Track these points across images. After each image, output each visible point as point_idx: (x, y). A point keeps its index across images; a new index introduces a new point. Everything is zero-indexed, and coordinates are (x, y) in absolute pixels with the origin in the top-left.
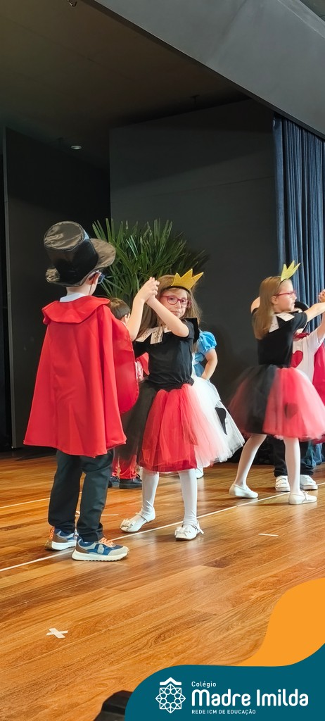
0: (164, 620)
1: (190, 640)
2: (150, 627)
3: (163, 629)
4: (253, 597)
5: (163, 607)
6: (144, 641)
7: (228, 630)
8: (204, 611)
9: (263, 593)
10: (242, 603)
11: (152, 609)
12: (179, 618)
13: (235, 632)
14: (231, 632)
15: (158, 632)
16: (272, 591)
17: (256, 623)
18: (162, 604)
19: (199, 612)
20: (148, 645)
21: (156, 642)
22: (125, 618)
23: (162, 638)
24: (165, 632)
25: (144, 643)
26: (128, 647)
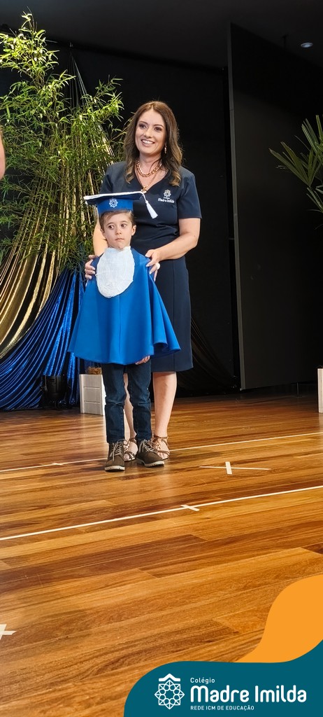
0: (156, 631)
2: (125, 640)
3: (135, 649)
5: (177, 609)
6: (87, 666)
8: (227, 623)
11: (161, 610)
12: (178, 632)
15: (124, 652)
18: (184, 603)
19: (217, 624)
20: (82, 676)
21: (100, 671)
22: (110, 620)
23: (117, 664)
24: (133, 654)
25: (82, 670)
26: (56, 673)
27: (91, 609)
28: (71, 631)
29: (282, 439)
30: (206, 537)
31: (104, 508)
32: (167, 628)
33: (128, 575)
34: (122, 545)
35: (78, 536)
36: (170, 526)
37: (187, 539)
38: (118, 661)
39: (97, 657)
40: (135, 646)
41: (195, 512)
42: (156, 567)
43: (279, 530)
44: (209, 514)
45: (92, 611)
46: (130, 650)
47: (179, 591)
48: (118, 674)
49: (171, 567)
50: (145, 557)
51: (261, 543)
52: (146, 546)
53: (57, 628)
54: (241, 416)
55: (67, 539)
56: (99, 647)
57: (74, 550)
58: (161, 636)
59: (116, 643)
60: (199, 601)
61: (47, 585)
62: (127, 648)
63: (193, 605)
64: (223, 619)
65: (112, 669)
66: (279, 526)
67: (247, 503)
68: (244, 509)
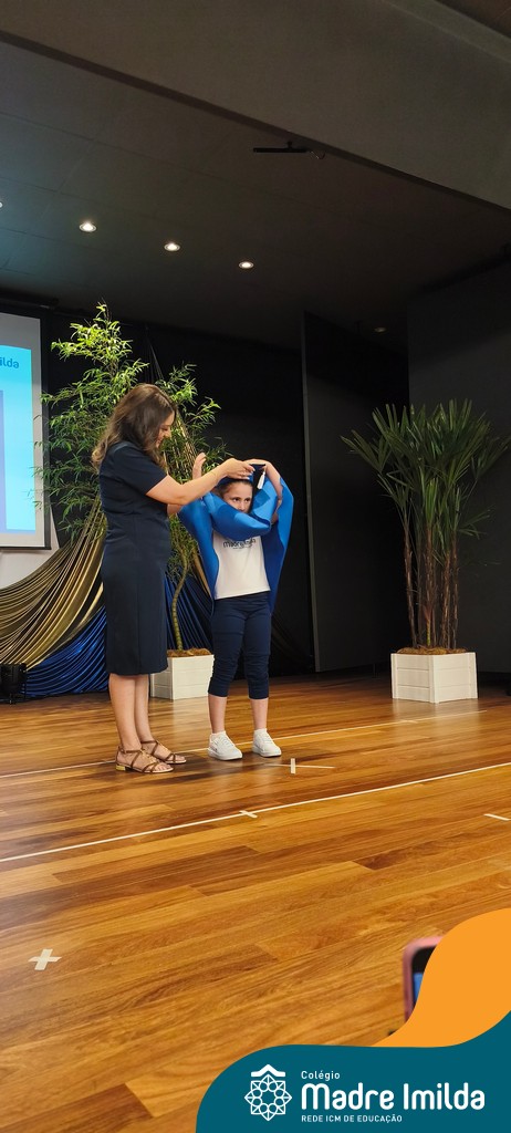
0: (198, 958)
1: (187, 1007)
2: (166, 968)
3: (176, 978)
4: (363, 933)
5: (223, 932)
6: (126, 996)
7: (260, 996)
8: (267, 949)
9: (387, 925)
10: (338, 941)
11: (206, 933)
12: (219, 959)
13: (267, 1002)
14: (262, 1000)
15: (164, 982)
16: (405, 924)
17: (316, 987)
18: (229, 925)
19: (258, 949)
20: (120, 1009)
21: (139, 1002)
22: (155, 944)
23: (156, 995)
24: (172, 984)
25: (122, 1001)
26: (95, 1005)
27: (136, 932)
28: (115, 957)
29: (350, 732)
30: (261, 848)
31: (162, 814)
32: (209, 954)
33: (177, 893)
34: (175, 858)
35: (133, 848)
36: (225, 835)
37: (240, 851)
38: (156, 992)
39: (137, 987)
40: (175, 974)
41: (253, 819)
42: (205, 884)
43: (333, 840)
44: (265, 822)
45: (137, 935)
46: (170, 979)
47: (227, 912)
48: (155, 1006)
49: (221, 884)
50: (196, 872)
51: (312, 856)
52: (198, 859)
53: (102, 954)
54: (314, 702)
55: (121, 850)
56: (140, 975)
57: (126, 863)
58: (201, 963)
59: (158, 970)
60: (244, 923)
61: (96, 904)
62: (168, 976)
63: (238, 928)
64: (264, 944)
65: (151, 1000)
66: (334, 836)
67: (306, 808)
68: (302, 816)
